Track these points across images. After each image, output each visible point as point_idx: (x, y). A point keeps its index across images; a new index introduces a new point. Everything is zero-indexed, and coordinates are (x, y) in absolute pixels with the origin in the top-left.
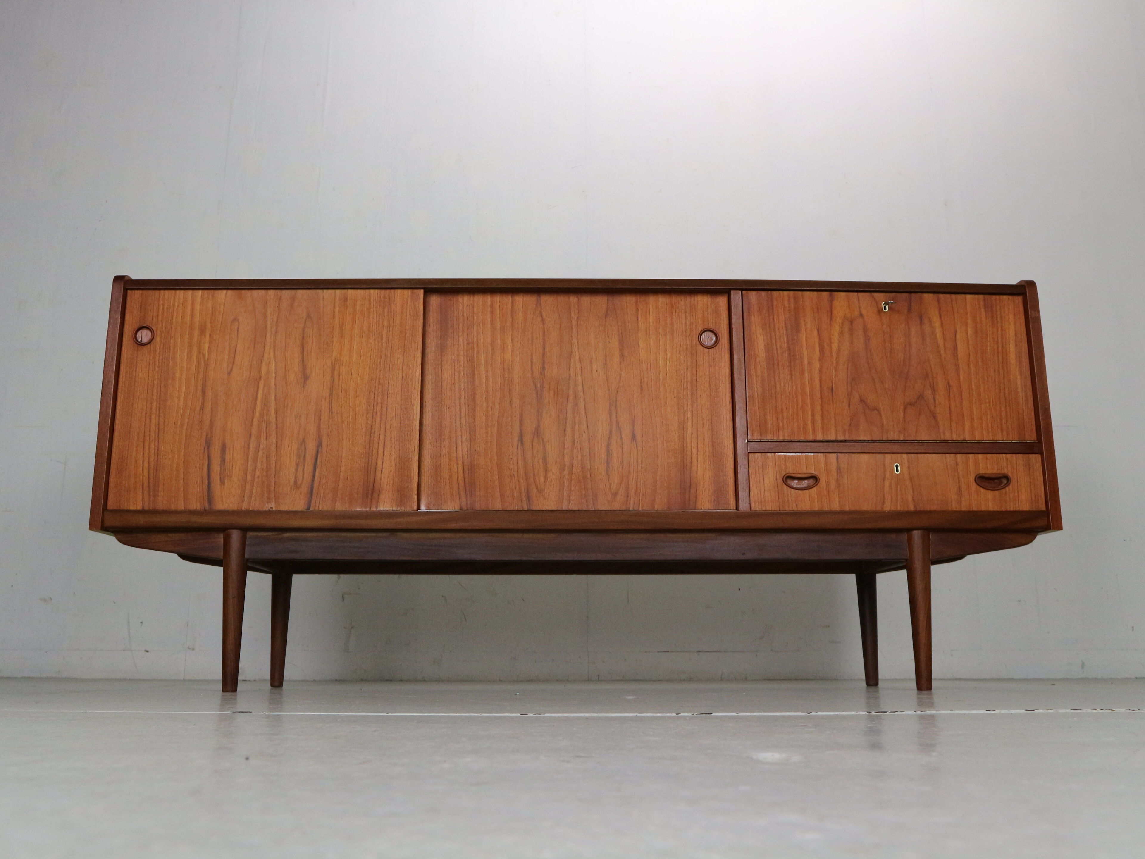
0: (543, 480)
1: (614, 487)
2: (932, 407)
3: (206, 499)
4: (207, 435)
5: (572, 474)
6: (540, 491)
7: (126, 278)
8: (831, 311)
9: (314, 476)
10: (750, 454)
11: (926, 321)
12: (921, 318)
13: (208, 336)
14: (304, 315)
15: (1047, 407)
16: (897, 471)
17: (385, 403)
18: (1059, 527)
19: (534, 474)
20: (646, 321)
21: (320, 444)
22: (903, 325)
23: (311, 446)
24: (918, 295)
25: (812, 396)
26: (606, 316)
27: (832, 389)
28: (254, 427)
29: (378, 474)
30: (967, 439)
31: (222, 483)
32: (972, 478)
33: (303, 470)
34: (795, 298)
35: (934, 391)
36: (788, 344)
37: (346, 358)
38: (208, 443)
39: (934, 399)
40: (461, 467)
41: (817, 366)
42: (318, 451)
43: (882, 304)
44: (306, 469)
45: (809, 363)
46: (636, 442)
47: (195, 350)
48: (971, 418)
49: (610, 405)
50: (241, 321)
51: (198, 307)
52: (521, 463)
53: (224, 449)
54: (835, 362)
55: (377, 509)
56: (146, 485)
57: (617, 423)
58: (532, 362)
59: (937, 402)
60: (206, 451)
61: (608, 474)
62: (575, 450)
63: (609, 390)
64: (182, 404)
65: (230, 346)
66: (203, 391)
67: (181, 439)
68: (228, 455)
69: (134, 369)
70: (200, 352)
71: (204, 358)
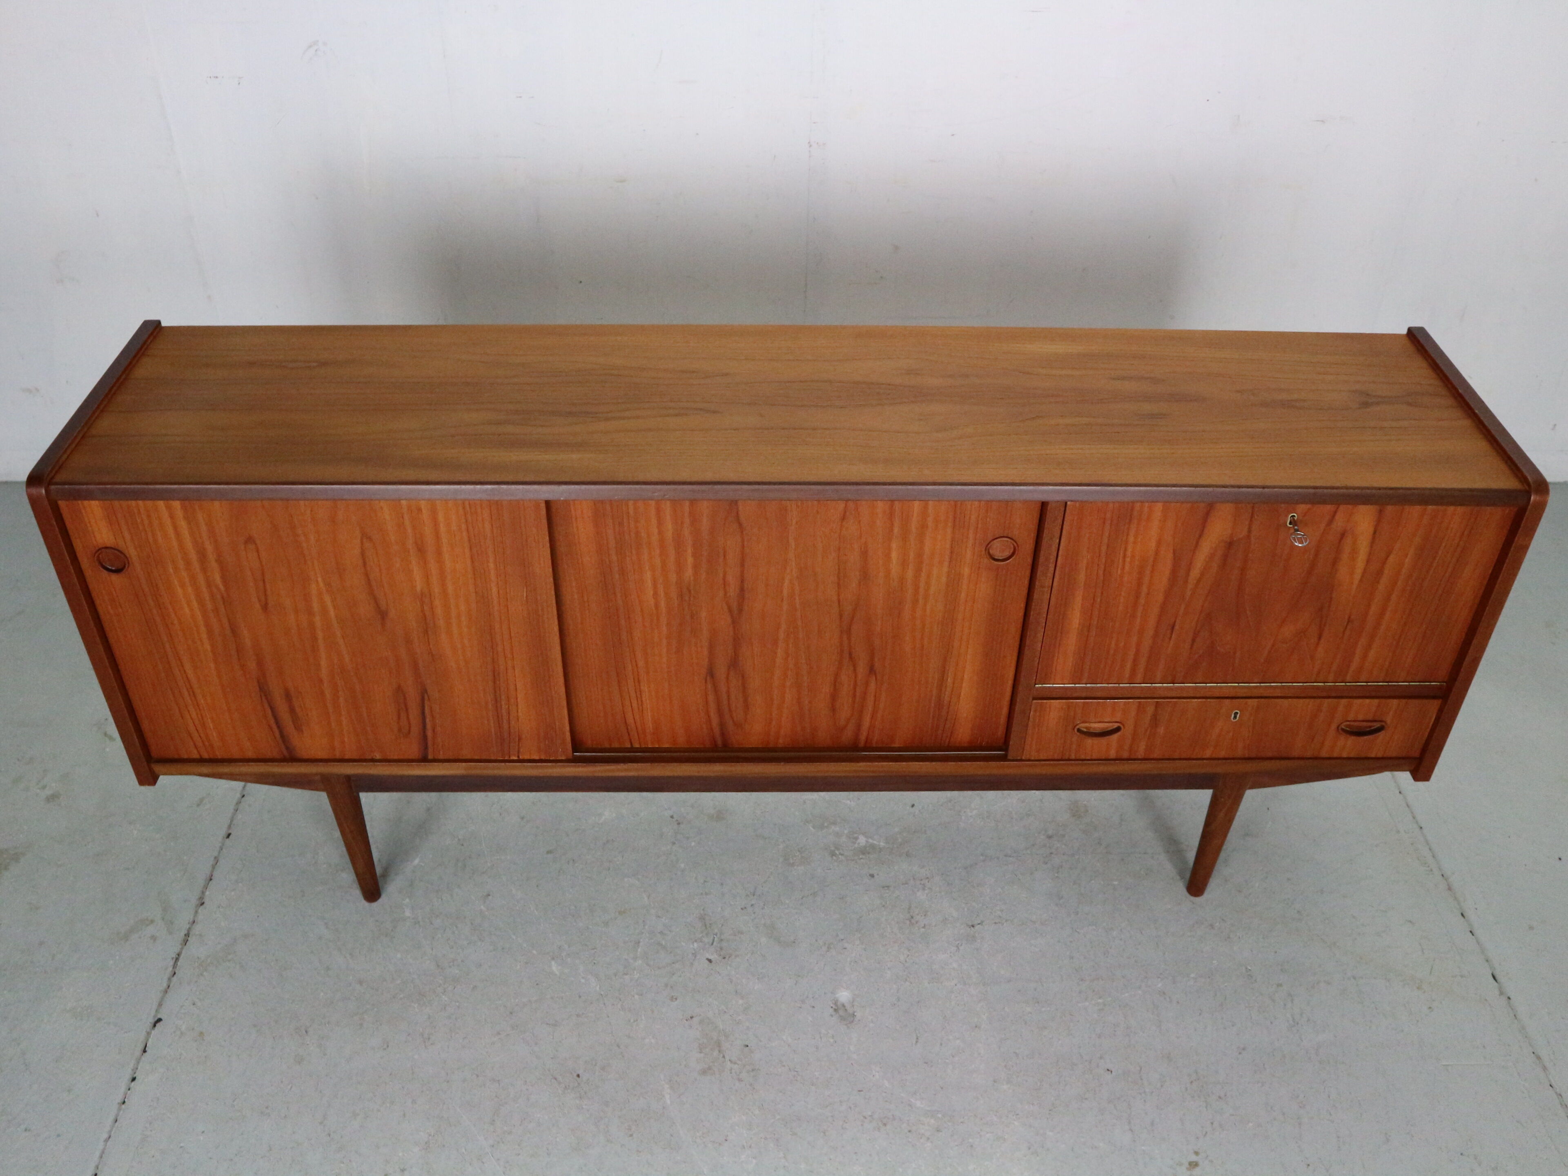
0: (742, 715)
1: (841, 722)
3: (283, 747)
4: (258, 680)
5: (783, 708)
6: (739, 725)
8: (1204, 527)
9: (424, 724)
10: (1034, 699)
11: (1348, 540)
13: (214, 563)
14: (358, 534)
16: (1235, 717)
18: (1425, 781)
19: (730, 711)
21: (424, 691)
23: (412, 692)
25: (1141, 636)
26: (843, 519)
27: (1174, 626)
28: (323, 671)
29: (513, 722)
31: (299, 731)
32: (1335, 724)
33: (408, 719)
35: (1322, 626)
37: (436, 590)
38: (263, 690)
39: (1320, 638)
40: (627, 703)
41: (1160, 598)
42: (423, 700)
43: (1287, 516)
44: (411, 717)
45: (1148, 594)
46: (875, 674)
47: (201, 579)
48: (1365, 656)
49: (842, 632)
50: (258, 542)
51: (183, 524)
52: (711, 698)
53: (288, 696)
54: (1189, 593)
55: (518, 757)
56: (195, 735)
57: (850, 654)
58: (724, 579)
59: (1322, 641)
60: (264, 698)
61: (833, 709)
62: (788, 684)
63: (841, 616)
64: (208, 647)
65: (253, 575)
66: (234, 631)
67: (222, 686)
68: (296, 703)
69: (118, 604)
70: (209, 583)
71: (219, 590)
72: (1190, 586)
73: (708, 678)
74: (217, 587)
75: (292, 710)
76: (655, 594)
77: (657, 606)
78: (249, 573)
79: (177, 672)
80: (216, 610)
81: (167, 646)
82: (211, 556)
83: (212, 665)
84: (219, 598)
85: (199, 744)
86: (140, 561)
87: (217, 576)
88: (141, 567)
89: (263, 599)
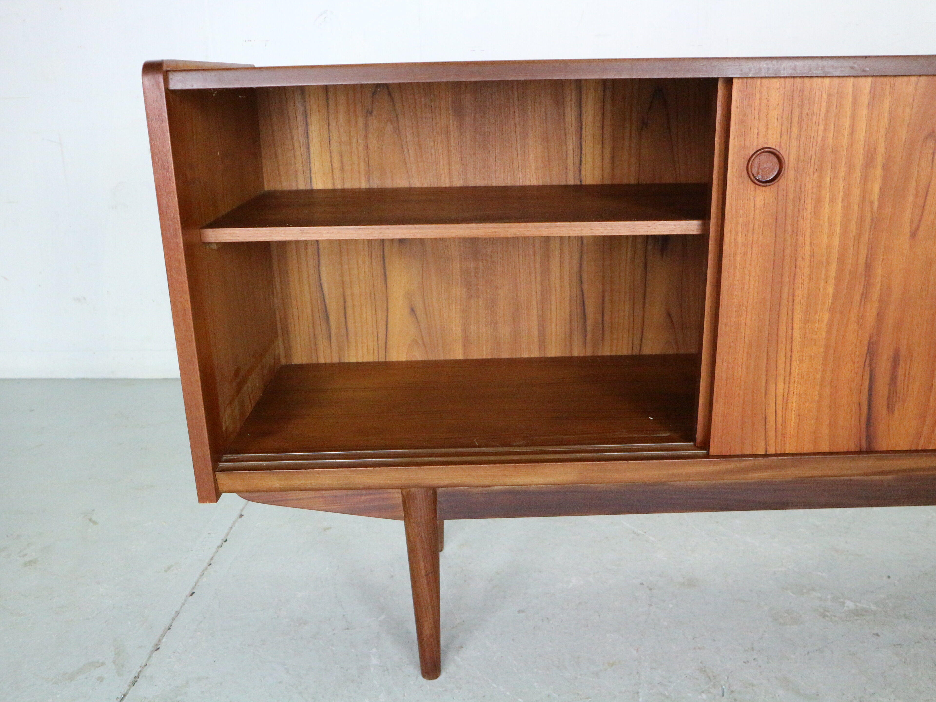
3: (864, 433)
4: (871, 337)
13: (879, 169)
31: (890, 410)
38: (872, 352)
47: (856, 192)
51: (864, 112)
56: (771, 419)
60: (868, 362)
64: (831, 290)
65: (917, 187)
66: (868, 267)
67: (827, 347)
68: (901, 371)
69: (751, 229)
70: (864, 197)
71: (872, 208)
74: (871, 203)
75: (893, 380)
78: (914, 183)
79: (783, 327)
80: (860, 235)
81: (786, 290)
82: (880, 159)
83: (826, 317)
84: (868, 219)
85: (771, 433)
86: (796, 171)
87: (876, 187)
88: (796, 178)
89: (916, 221)
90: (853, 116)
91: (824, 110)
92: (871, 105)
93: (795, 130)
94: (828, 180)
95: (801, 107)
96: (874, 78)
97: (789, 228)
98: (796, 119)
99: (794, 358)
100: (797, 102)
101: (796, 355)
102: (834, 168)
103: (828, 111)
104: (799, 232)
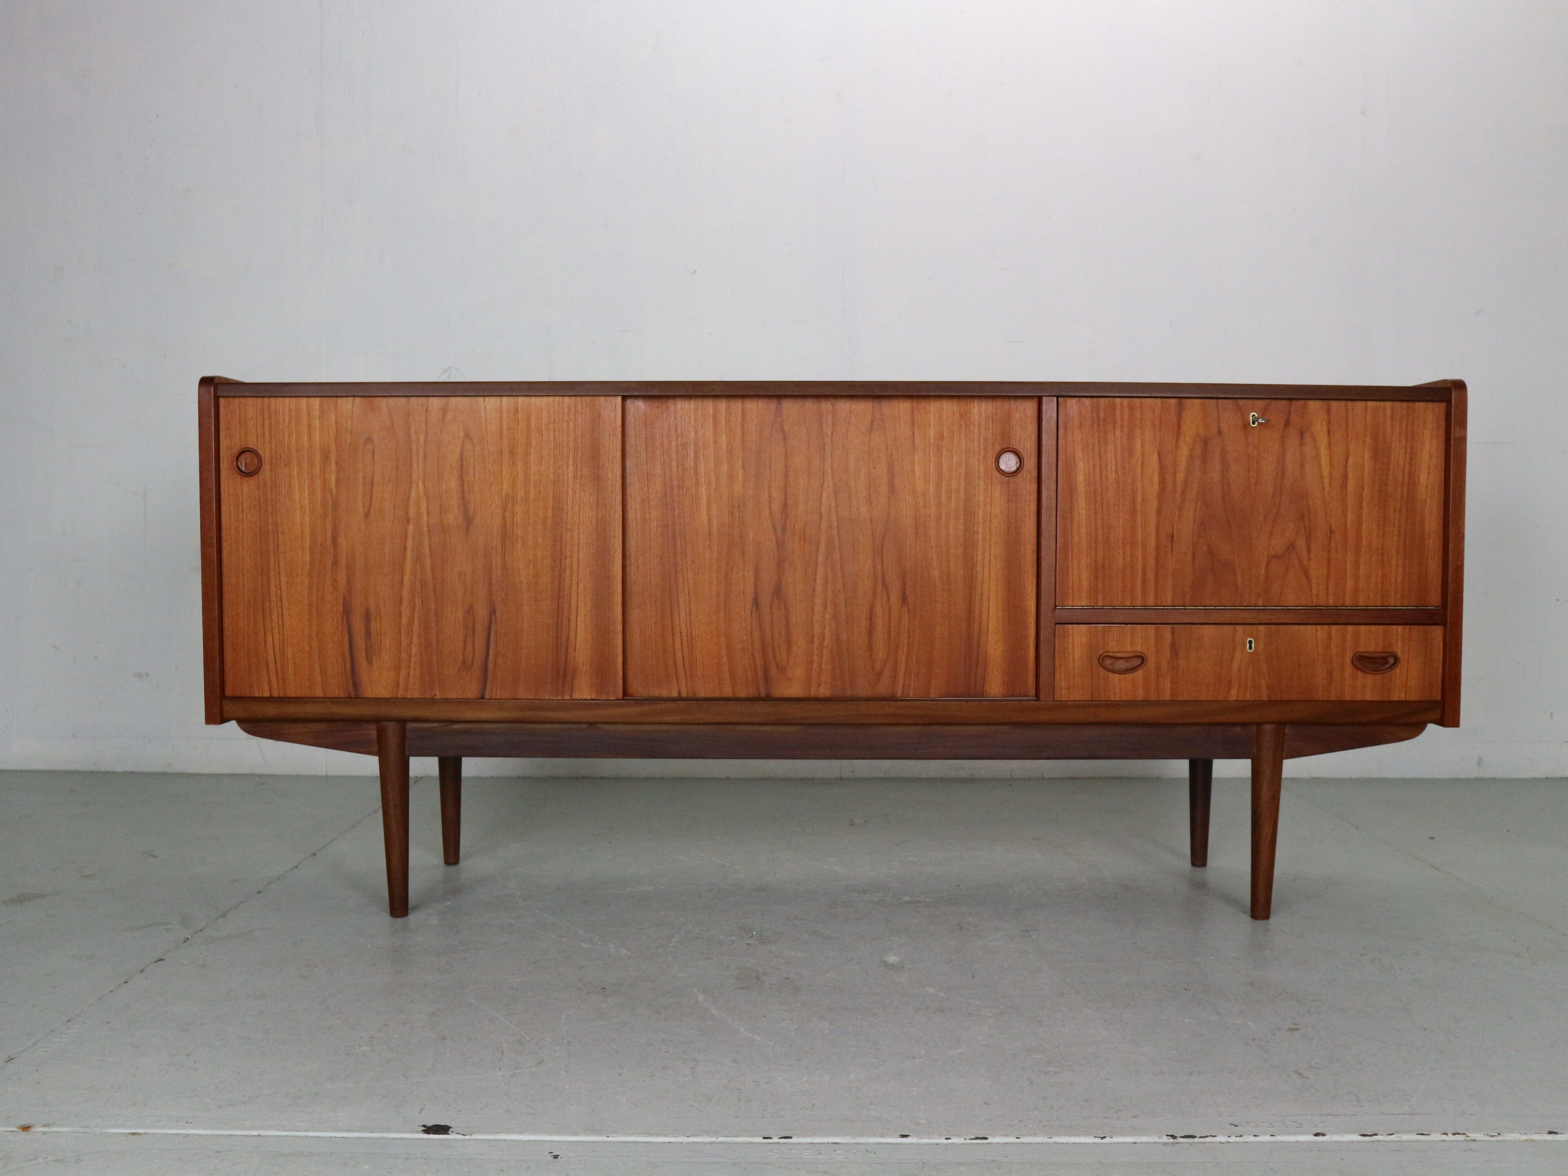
0: (785, 655)
1: (878, 665)
2: (1305, 562)
3: (351, 683)
4: (344, 598)
5: (823, 647)
6: (782, 670)
7: (216, 381)
8: (1179, 426)
9: (487, 652)
10: (1057, 626)
11: (1308, 440)
12: (1302, 434)
13: (333, 464)
14: (462, 434)
15: (1459, 564)
16: (1250, 648)
17: (576, 555)
18: (1456, 724)
19: (774, 649)
20: (925, 438)
21: (493, 612)
22: (1277, 446)
23: (482, 613)
24: (1301, 403)
25: (1144, 547)
26: (871, 429)
27: (1172, 537)
28: (405, 588)
29: (571, 651)
30: (1347, 605)
31: (370, 662)
32: (1349, 656)
33: (473, 647)
34: (1131, 408)
35: (1309, 538)
36: (1116, 473)
37: (521, 494)
38: (347, 611)
39: (1309, 551)
40: (678, 639)
41: (1154, 504)
42: (490, 621)
43: (1249, 416)
44: (476, 645)
45: (1143, 500)
46: (908, 605)
47: (318, 483)
48: (1356, 576)
49: (874, 555)
50: (376, 442)
51: (317, 423)
52: (756, 634)
53: (367, 618)
54: (1178, 499)
55: (571, 696)
56: (272, 665)
57: (884, 580)
58: (770, 496)
59: (1312, 554)
60: (345, 620)
61: (870, 648)
62: (828, 616)
63: (873, 535)
64: (307, 558)
65: (364, 478)
66: (335, 540)
67: (310, 605)
68: (374, 626)
69: (241, 510)
70: (325, 486)
71: (332, 494)
72: (1179, 490)
73: (754, 609)
74: (331, 490)
75: (368, 634)
76: (708, 513)
77: (709, 521)
78: (361, 476)
79: (273, 588)
80: (324, 515)
81: (272, 558)
82: (333, 457)
83: (306, 580)
84: (330, 503)
85: (273, 678)
86: (271, 464)
87: (333, 478)
88: (271, 470)
89: (367, 504)
90: (309, 426)
91: (287, 421)
92: (321, 417)
93: (267, 435)
94: (295, 473)
95: (270, 418)
96: (321, 398)
97: (270, 509)
98: (267, 427)
99: (284, 613)
100: (266, 414)
101: (286, 612)
102: (299, 464)
103: (290, 422)
104: (278, 513)
